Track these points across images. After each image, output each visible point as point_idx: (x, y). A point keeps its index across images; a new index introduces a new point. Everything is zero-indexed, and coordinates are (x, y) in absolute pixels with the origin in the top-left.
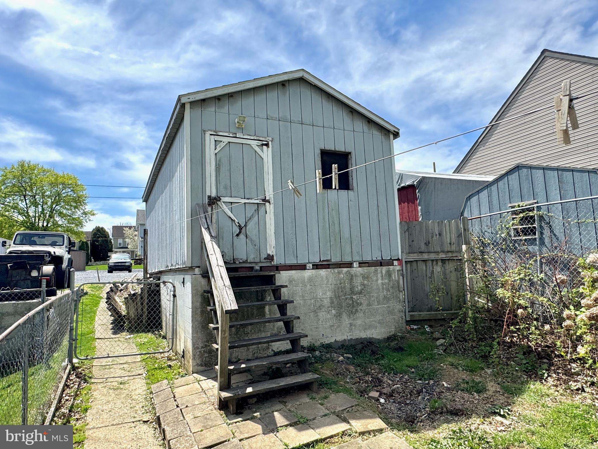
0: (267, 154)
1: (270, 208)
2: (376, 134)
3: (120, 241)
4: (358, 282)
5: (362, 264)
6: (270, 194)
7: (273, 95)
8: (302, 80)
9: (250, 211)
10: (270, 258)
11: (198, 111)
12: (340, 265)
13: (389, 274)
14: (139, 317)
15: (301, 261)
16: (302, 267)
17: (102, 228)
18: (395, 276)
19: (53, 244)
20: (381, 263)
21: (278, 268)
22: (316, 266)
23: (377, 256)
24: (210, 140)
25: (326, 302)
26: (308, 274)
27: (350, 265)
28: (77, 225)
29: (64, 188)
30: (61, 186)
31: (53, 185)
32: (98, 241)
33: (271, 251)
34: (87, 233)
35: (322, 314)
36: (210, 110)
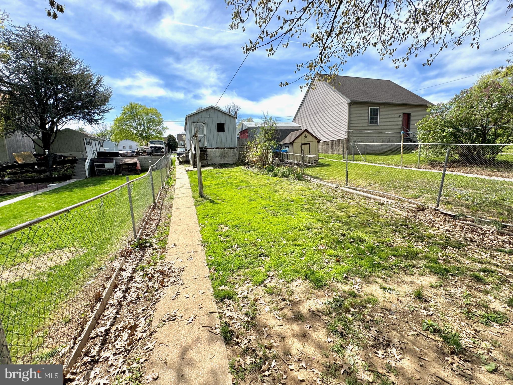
0: (204, 126)
1: (205, 137)
2: (231, 118)
3: (181, 142)
4: (226, 152)
5: (227, 148)
6: (205, 134)
7: (205, 112)
8: (212, 108)
9: (201, 137)
10: (206, 147)
11: (190, 118)
12: (222, 148)
13: (234, 150)
14: (185, 161)
15: (213, 147)
16: (213, 149)
17: (172, 136)
18: (235, 151)
19: (160, 144)
20: (232, 148)
21: (208, 149)
22: (216, 148)
23: (231, 146)
24: (192, 124)
25: (218, 156)
26: (214, 150)
27: (224, 148)
28: (160, 135)
29: (152, 115)
30: (150, 114)
31: (147, 114)
32: (171, 142)
33: (206, 145)
34: (165, 138)
35: (217, 158)
36: (192, 117)
